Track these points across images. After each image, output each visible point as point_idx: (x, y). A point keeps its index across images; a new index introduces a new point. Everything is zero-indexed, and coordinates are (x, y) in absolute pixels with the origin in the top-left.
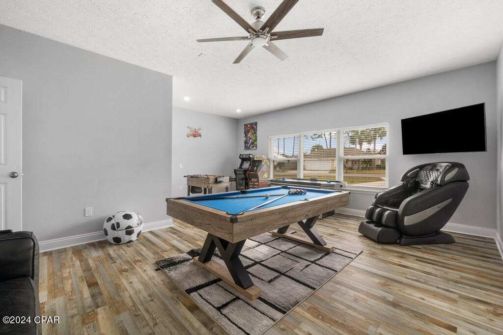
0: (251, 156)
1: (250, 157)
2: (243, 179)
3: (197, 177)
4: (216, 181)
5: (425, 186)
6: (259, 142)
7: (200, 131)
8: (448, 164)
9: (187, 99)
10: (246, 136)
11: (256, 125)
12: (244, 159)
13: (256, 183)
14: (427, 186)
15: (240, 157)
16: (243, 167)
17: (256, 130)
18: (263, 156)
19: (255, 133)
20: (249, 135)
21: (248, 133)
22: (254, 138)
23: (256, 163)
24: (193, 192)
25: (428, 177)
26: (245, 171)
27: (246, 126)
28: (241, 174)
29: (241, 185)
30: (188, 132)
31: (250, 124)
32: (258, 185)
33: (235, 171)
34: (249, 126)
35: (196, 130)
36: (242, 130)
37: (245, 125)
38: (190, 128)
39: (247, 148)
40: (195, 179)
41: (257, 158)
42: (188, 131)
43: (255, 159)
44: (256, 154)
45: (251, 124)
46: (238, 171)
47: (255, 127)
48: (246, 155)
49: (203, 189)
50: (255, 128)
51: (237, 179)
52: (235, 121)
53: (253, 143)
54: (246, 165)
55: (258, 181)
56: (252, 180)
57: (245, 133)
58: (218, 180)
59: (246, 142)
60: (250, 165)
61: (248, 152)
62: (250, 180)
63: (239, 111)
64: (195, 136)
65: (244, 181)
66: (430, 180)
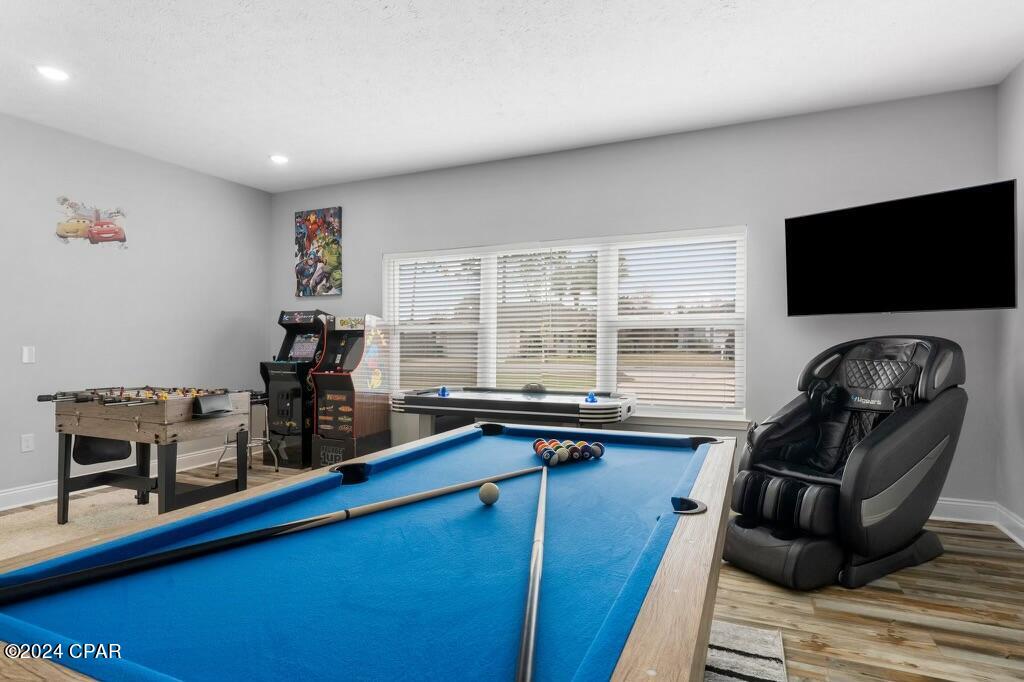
0: (322, 318)
1: (318, 322)
2: (295, 393)
3: (103, 401)
4: (195, 412)
5: (867, 402)
6: (349, 274)
7: (119, 222)
8: (918, 341)
9: (54, 74)
10: (302, 250)
11: (340, 217)
12: (294, 330)
13: (342, 409)
14: (873, 402)
15: (281, 322)
16: (291, 354)
17: (336, 235)
18: (368, 318)
19: (336, 242)
20: (313, 249)
21: (310, 240)
22: (333, 260)
23: (342, 342)
24: (84, 458)
25: (871, 377)
26: (302, 369)
27: (303, 218)
28: (285, 378)
29: (287, 414)
30: (63, 220)
31: (315, 212)
32: (350, 414)
33: (264, 369)
34: (312, 218)
35: (103, 217)
36: (288, 233)
37: (298, 215)
38: (72, 206)
39: (304, 290)
40: (94, 408)
41: (343, 323)
42: (64, 217)
43: (338, 327)
44: (338, 310)
45: (323, 213)
46: (274, 366)
47: (335, 222)
48: (306, 313)
49: (133, 445)
50: (336, 225)
51: (272, 399)
52: (264, 198)
53: (327, 275)
54: (305, 348)
55: (350, 402)
56: (329, 397)
57: (298, 241)
58: (206, 407)
59: (301, 273)
60: (320, 347)
61: (309, 305)
62: (321, 395)
63: (280, 160)
64: (95, 239)
65: (298, 402)
66: (881, 387)
